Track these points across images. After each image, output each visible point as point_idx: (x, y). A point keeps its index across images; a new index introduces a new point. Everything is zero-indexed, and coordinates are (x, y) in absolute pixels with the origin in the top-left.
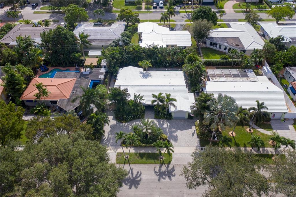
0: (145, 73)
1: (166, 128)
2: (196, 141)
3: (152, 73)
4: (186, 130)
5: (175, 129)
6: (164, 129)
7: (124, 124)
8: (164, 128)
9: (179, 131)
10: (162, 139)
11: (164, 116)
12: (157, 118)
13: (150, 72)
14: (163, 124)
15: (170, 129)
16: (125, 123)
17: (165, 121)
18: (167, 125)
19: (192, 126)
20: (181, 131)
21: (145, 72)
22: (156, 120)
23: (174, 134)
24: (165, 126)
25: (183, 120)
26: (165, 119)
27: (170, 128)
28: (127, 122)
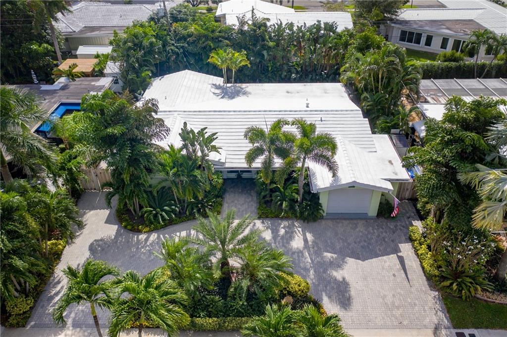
0: (229, 87)
1: (301, 252)
2: (430, 304)
3: (250, 87)
4: (377, 256)
5: (335, 256)
6: (295, 256)
7: (142, 237)
8: (293, 253)
9: (351, 262)
10: (289, 293)
11: (291, 207)
12: (267, 217)
13: (244, 85)
14: (290, 236)
15: (318, 253)
16: (150, 232)
17: (296, 224)
18: (306, 240)
19: (401, 243)
20: (360, 261)
21: (229, 85)
22: (263, 223)
23: (335, 274)
24: (297, 243)
25: (361, 223)
26: (296, 217)
27: (316, 249)
28: (156, 229)
